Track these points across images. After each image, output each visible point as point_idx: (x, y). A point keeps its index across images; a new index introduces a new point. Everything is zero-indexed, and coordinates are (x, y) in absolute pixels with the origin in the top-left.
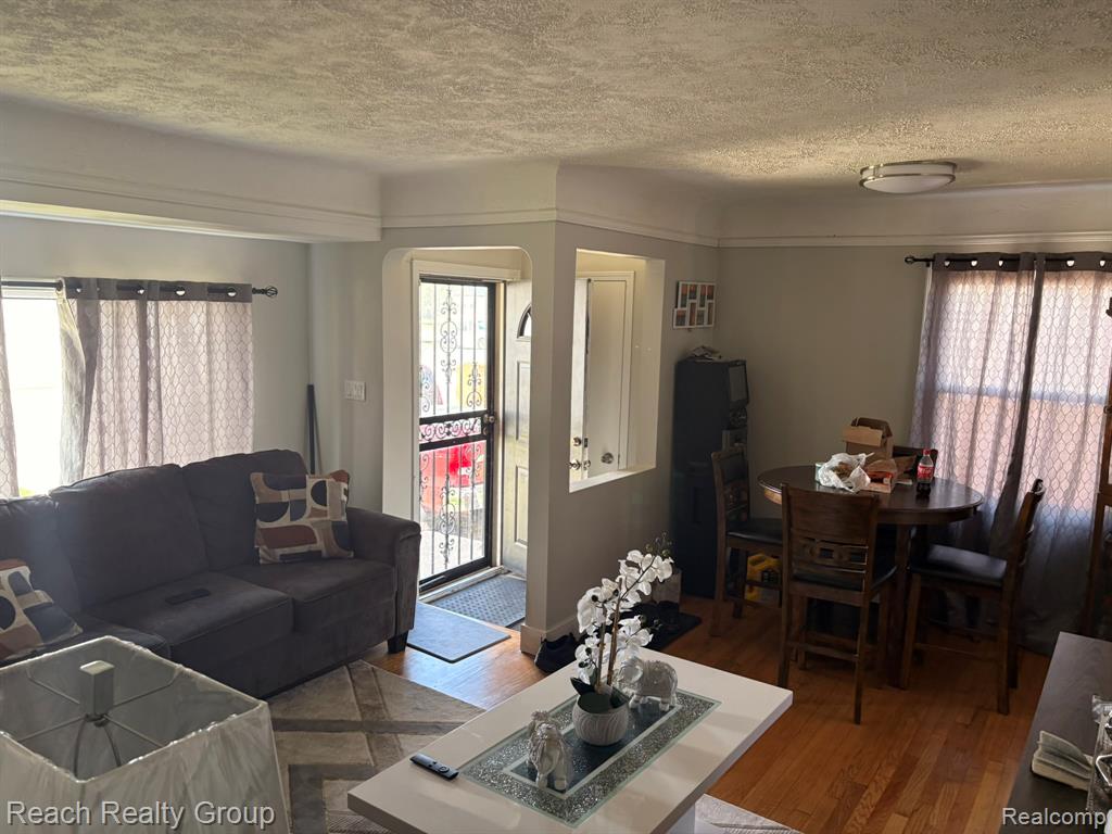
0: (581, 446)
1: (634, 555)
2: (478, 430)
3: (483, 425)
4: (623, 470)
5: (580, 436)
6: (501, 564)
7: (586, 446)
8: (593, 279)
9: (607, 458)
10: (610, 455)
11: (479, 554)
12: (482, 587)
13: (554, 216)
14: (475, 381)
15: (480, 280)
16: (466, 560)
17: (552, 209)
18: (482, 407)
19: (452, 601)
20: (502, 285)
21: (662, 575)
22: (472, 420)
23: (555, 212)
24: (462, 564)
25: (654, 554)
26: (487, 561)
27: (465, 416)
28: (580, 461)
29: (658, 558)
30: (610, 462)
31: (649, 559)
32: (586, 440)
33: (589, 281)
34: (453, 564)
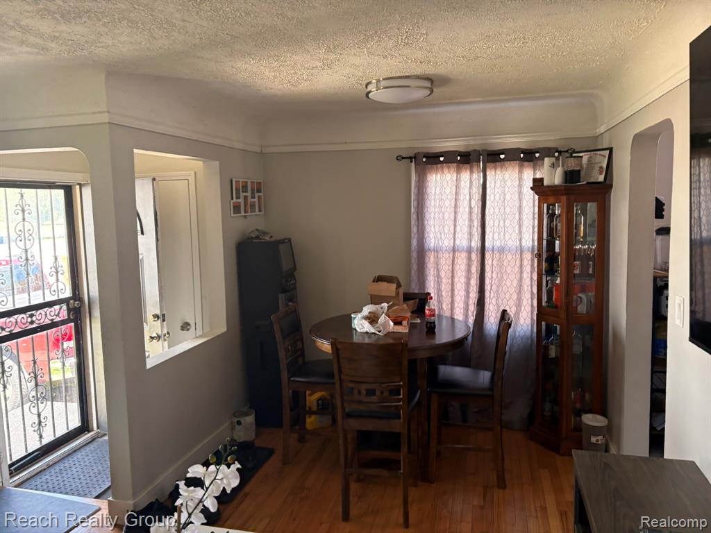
0: (159, 321)
1: (196, 471)
2: (64, 314)
3: (69, 310)
4: (200, 337)
5: (158, 312)
6: (98, 428)
7: (164, 320)
8: (157, 179)
9: (185, 326)
10: (188, 324)
11: (75, 422)
12: (79, 455)
13: (105, 118)
14: (57, 273)
15: (54, 183)
16: (61, 431)
17: (104, 112)
18: (68, 293)
20: (78, 187)
21: (229, 484)
22: (57, 307)
23: (107, 114)
24: (57, 436)
25: (218, 463)
26: (85, 427)
27: (50, 304)
28: (160, 333)
29: (223, 467)
30: (188, 330)
31: (212, 472)
32: (164, 315)
33: (154, 179)
34: (48, 438)
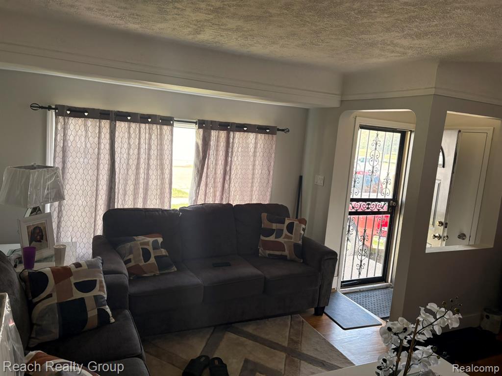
0: (442, 227)
1: (432, 306)
2: (385, 209)
3: (389, 206)
4: (469, 245)
5: (443, 221)
6: (391, 282)
7: (446, 227)
8: (462, 130)
9: (462, 236)
10: (464, 235)
11: (379, 274)
12: (377, 292)
13: (432, 91)
14: (387, 183)
15: (396, 129)
16: (371, 275)
17: (432, 88)
18: (390, 197)
19: (358, 296)
20: (409, 132)
21: (452, 324)
22: (383, 203)
23: (434, 89)
24: (368, 277)
25: (447, 309)
26: (383, 279)
27: (380, 200)
28: (441, 235)
29: (450, 312)
30: (463, 239)
31: (443, 312)
32: (446, 224)
33: (460, 131)
34: (363, 276)
